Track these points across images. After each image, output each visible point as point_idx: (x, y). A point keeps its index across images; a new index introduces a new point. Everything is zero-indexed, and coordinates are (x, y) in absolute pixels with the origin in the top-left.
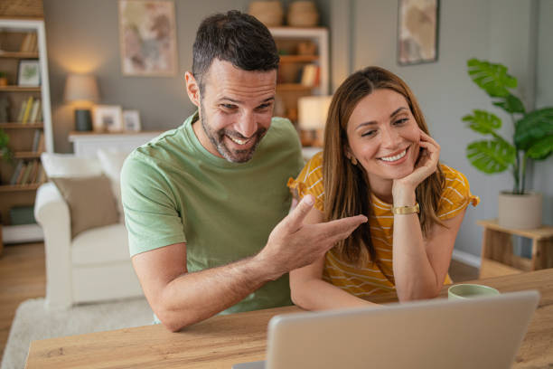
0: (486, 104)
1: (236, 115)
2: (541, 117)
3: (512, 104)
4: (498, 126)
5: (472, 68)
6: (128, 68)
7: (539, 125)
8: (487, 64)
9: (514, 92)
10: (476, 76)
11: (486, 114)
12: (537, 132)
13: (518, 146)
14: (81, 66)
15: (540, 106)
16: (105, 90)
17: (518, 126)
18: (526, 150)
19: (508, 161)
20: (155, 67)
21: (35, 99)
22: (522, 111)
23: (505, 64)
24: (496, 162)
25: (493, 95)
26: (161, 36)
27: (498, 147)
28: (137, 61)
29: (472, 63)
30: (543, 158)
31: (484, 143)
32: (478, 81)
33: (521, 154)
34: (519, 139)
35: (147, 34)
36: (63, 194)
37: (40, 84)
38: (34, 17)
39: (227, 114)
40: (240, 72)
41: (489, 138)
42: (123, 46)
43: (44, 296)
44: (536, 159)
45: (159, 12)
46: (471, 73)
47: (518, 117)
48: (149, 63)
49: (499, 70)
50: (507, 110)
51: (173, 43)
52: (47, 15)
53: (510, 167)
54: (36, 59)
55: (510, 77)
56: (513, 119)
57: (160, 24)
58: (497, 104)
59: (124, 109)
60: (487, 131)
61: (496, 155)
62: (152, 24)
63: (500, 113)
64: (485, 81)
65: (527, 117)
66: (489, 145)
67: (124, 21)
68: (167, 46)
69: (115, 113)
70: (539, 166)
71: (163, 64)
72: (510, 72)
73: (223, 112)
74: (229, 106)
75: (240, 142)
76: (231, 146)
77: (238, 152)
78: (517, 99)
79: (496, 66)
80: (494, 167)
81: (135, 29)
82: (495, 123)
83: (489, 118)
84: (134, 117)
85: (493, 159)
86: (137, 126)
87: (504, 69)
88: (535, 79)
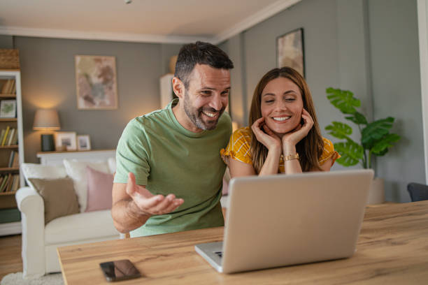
0: (341, 118)
1: (210, 98)
2: (378, 126)
3: (358, 118)
4: (350, 133)
5: (329, 94)
6: (82, 104)
7: (377, 131)
8: (339, 91)
9: (359, 110)
10: (332, 100)
11: (341, 124)
12: (376, 136)
13: (365, 146)
14: (46, 104)
15: (377, 118)
16: (64, 120)
17: (363, 132)
18: (370, 149)
19: (359, 157)
20: (101, 104)
21: (11, 129)
22: (366, 123)
23: (352, 90)
24: (351, 158)
25: (345, 112)
26: (106, 81)
27: (351, 147)
28: (88, 99)
29: (329, 90)
30: (382, 154)
31: (341, 144)
32: (334, 103)
33: (367, 152)
34: (364, 141)
35: (96, 80)
36: (38, 191)
37: (16, 116)
38: (13, 68)
39: (205, 97)
40: (213, 70)
41: (344, 141)
42: (78, 88)
43: (21, 271)
44: (377, 155)
45: (105, 64)
46: (329, 97)
47: (363, 126)
48: (97, 101)
49: (348, 94)
50: (355, 122)
51: (114, 86)
52: (22, 68)
53: (360, 161)
54: (14, 98)
55: (355, 99)
56: (360, 128)
57: (105, 73)
58: (347, 118)
59: (78, 134)
60: (343, 137)
61: (350, 152)
62: (99, 73)
63: (350, 123)
64: (338, 103)
65: (369, 126)
66: (345, 145)
67: (78, 71)
68: (111, 88)
69: (71, 137)
70: (380, 159)
71: (107, 102)
72: (355, 96)
73: (202, 96)
74: (206, 92)
75: (212, 115)
76: (205, 119)
77: (210, 122)
78: (361, 115)
79: (345, 92)
80: (349, 161)
81: (87, 76)
82: (348, 131)
83: (343, 126)
84: (86, 139)
85: (348, 156)
86: (89, 147)
87: (351, 94)
88: (372, 102)
